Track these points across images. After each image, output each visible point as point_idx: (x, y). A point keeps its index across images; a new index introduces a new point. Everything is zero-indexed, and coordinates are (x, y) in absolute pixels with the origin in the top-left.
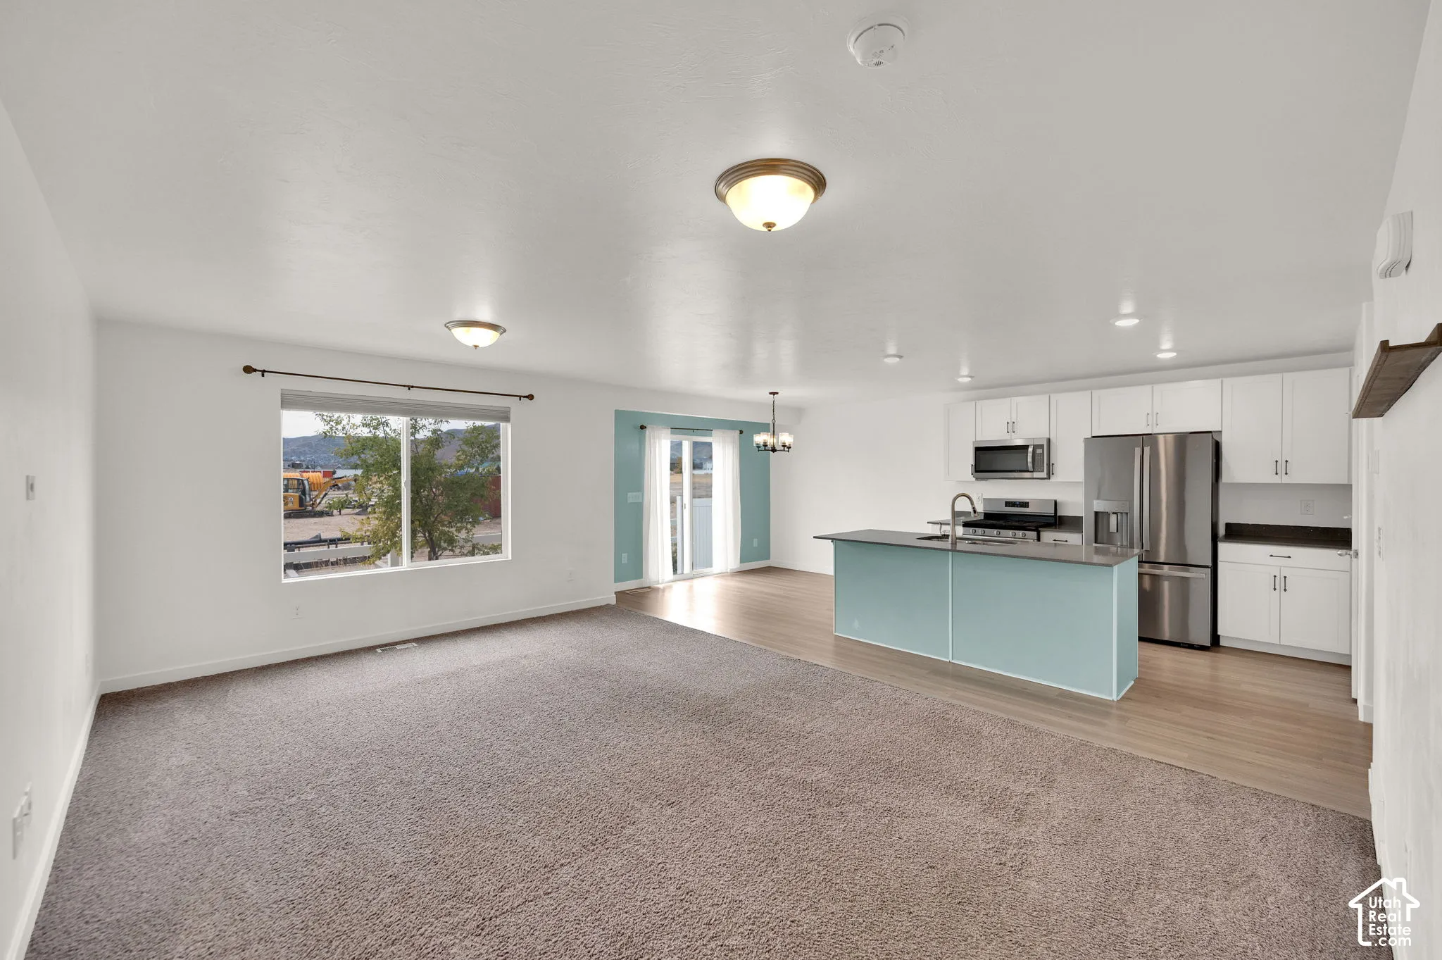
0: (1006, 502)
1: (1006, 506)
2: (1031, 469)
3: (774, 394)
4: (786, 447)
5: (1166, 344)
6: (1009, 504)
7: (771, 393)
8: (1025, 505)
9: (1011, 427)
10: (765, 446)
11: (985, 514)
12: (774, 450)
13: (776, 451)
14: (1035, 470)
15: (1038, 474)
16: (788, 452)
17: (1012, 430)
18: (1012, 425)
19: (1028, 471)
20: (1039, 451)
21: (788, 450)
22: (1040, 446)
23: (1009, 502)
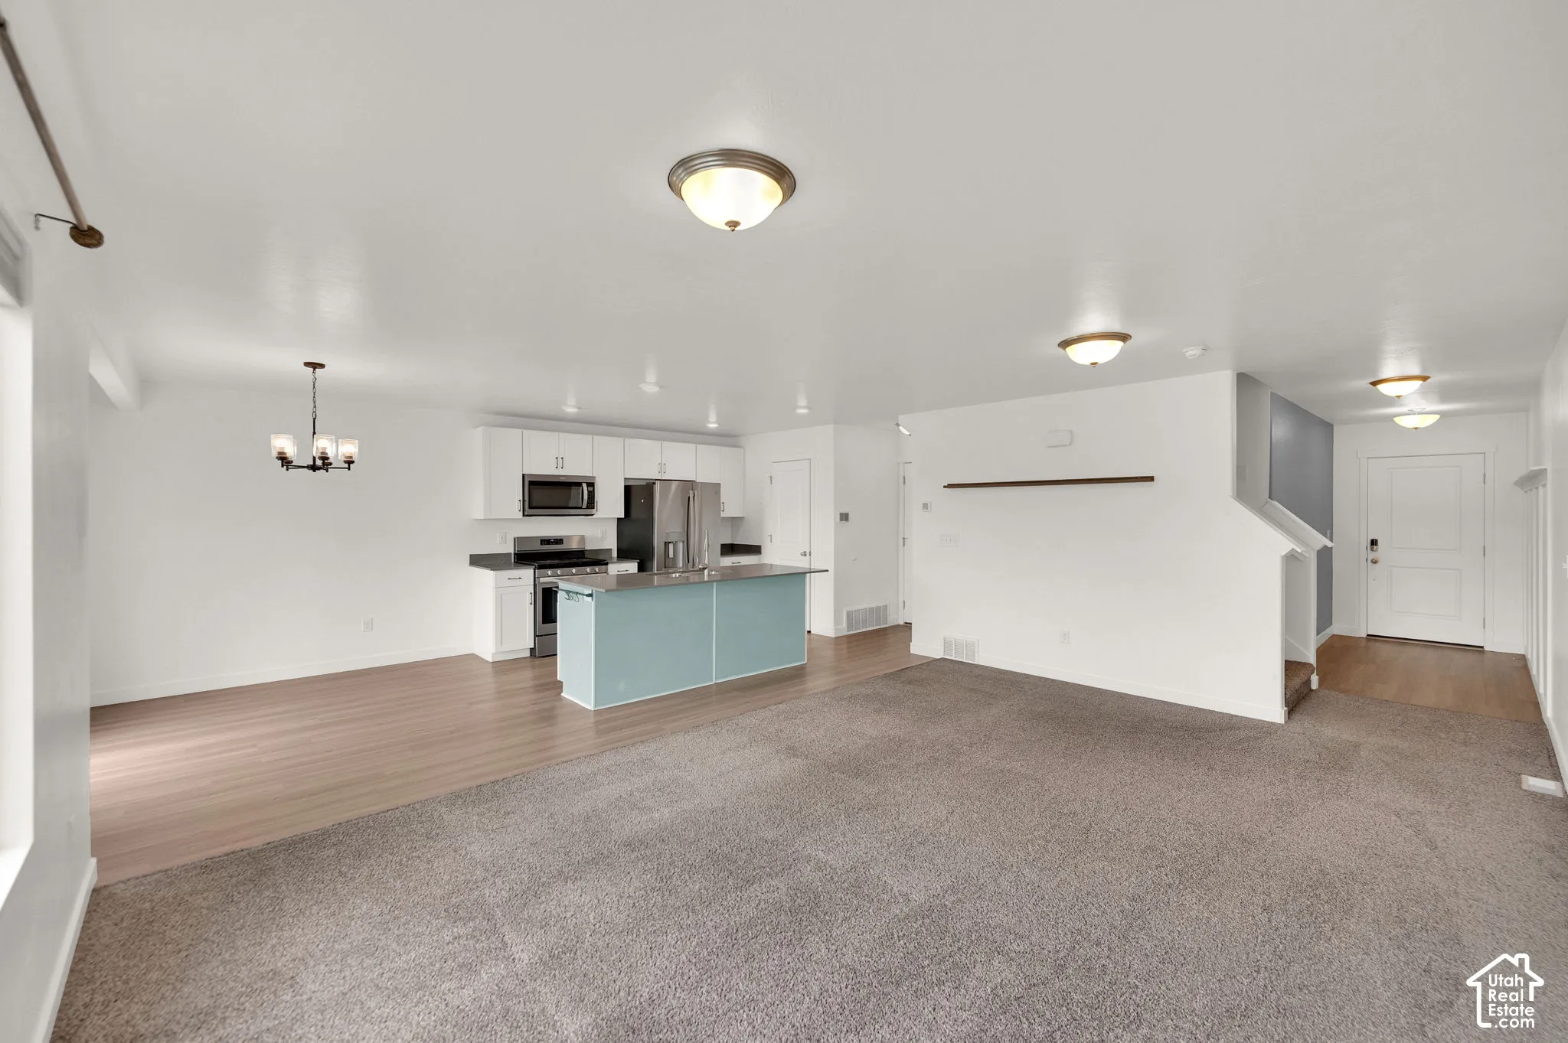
0: (541, 540)
1: (541, 544)
2: (585, 506)
3: (315, 366)
5: (713, 417)
6: (545, 541)
7: (307, 364)
8: (559, 541)
9: (560, 461)
11: (516, 554)
14: (587, 508)
15: (588, 511)
16: (349, 469)
17: (560, 465)
18: (560, 460)
19: (581, 508)
20: (591, 489)
21: (349, 466)
22: (591, 485)
23: (544, 540)
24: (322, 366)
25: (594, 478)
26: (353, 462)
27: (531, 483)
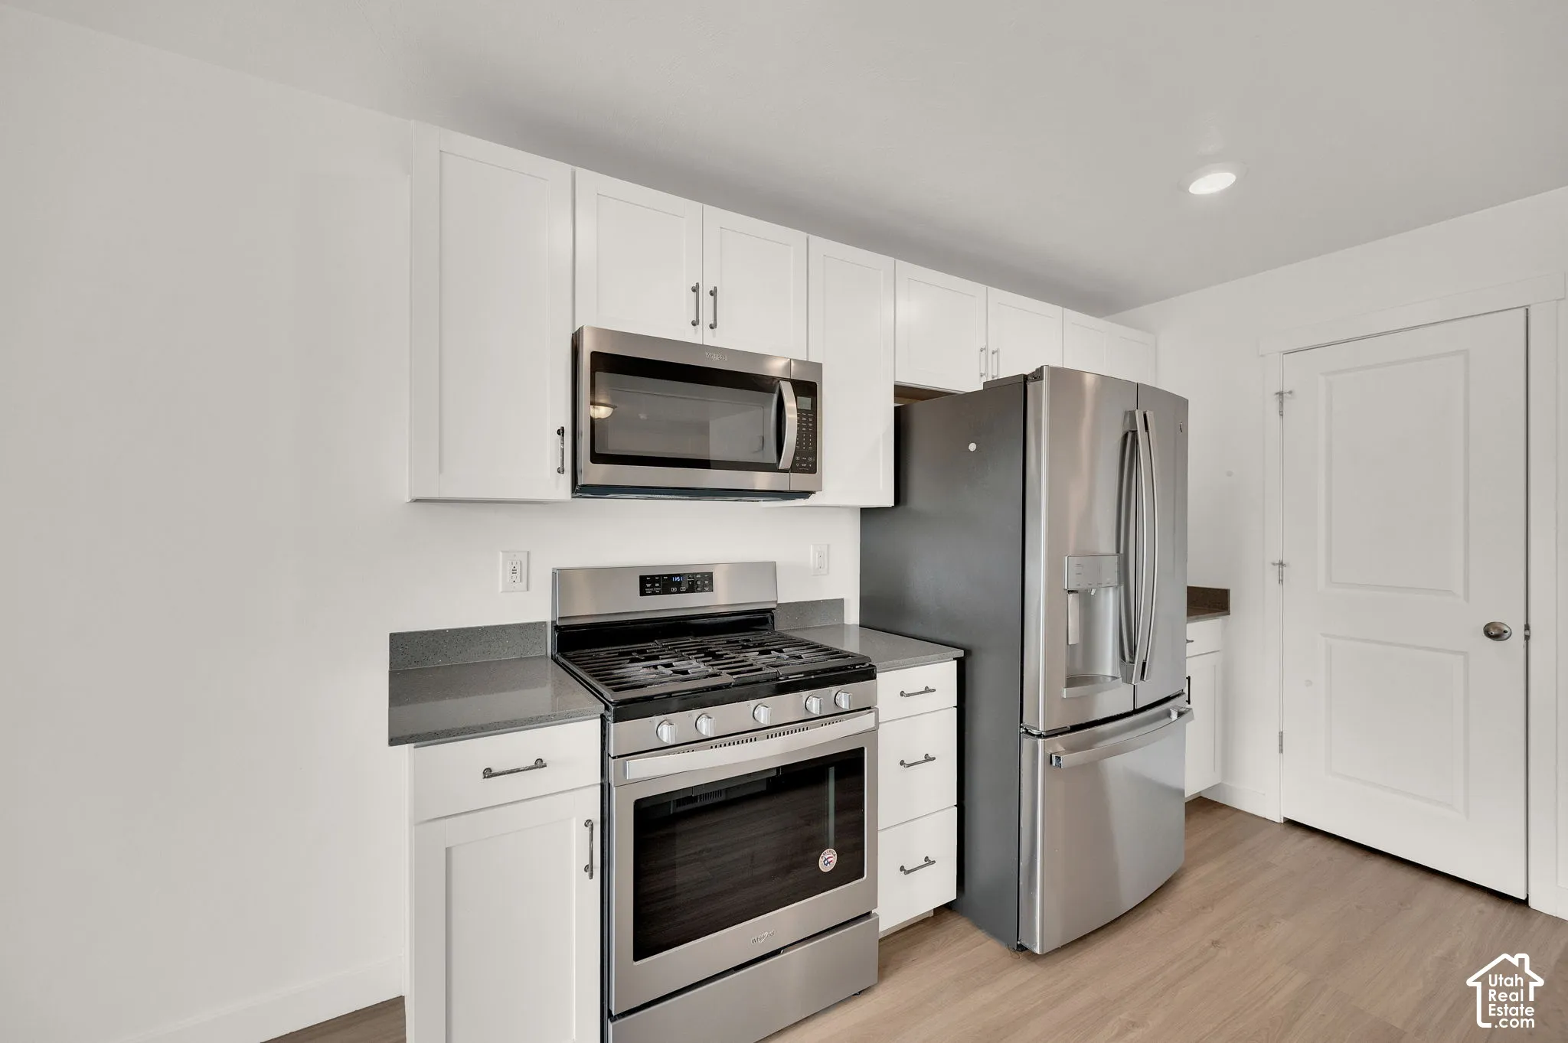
0: (643, 580)
1: (643, 593)
2: (786, 461)
6: (654, 583)
8: (703, 581)
9: (705, 297)
11: (558, 627)
14: (794, 468)
15: (799, 481)
17: (707, 318)
18: (707, 301)
20: (806, 402)
22: (807, 389)
23: (653, 579)
25: (819, 366)
27: (605, 363)
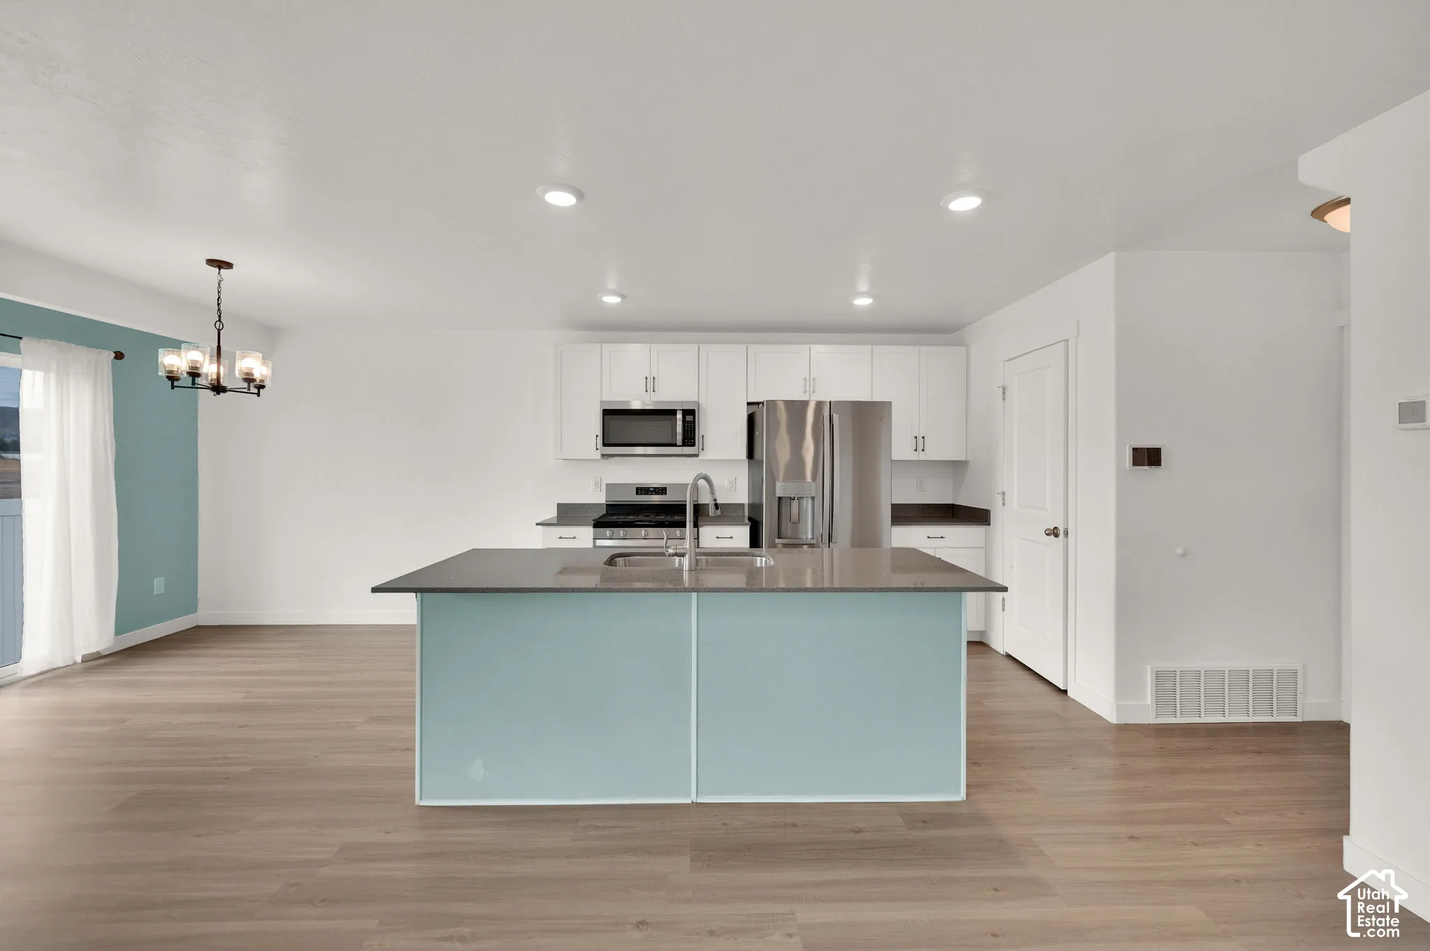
0: (637, 489)
1: (637, 494)
2: (679, 442)
3: (220, 264)
4: (254, 385)
6: (641, 490)
8: (662, 491)
9: (651, 382)
10: (194, 374)
11: (608, 505)
12: (218, 388)
13: (224, 390)
14: (684, 445)
16: (259, 396)
17: (650, 389)
19: (675, 445)
20: (689, 418)
21: (259, 392)
22: (689, 413)
24: (229, 265)
26: (263, 387)
27: (612, 413)
